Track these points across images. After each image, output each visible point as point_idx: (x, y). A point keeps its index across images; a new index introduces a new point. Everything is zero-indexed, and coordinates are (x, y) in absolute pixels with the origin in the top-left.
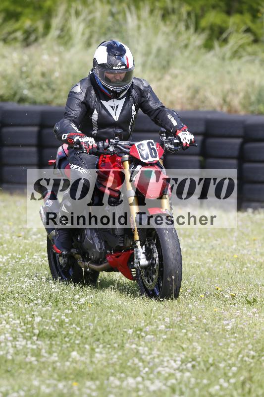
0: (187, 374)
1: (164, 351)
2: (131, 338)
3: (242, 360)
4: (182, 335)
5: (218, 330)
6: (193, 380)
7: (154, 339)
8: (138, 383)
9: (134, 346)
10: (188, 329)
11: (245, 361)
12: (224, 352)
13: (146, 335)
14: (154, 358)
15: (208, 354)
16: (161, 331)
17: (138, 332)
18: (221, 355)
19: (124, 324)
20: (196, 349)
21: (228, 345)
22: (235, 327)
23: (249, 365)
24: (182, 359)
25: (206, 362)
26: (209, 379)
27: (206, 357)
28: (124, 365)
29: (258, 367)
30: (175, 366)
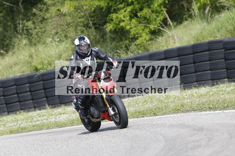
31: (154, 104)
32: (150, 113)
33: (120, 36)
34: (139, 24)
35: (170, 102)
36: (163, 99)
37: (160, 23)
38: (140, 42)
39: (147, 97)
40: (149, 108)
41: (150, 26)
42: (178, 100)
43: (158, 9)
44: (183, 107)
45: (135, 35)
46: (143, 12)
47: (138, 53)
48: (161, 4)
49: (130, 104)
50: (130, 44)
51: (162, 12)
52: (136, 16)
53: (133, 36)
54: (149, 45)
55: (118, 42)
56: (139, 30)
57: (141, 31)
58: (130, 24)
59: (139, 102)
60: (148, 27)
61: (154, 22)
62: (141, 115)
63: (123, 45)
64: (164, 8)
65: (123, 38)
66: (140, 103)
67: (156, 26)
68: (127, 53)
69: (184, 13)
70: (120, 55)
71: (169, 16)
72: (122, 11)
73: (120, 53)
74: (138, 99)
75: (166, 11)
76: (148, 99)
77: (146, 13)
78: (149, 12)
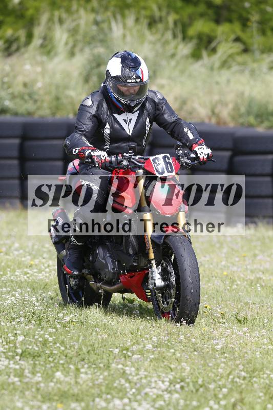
0: (176, 396)
1: (152, 371)
2: (117, 357)
3: (233, 381)
4: (170, 354)
5: (208, 350)
6: (182, 402)
7: (141, 359)
8: (125, 405)
9: (120, 366)
10: (176, 348)
11: (236, 382)
12: (214, 373)
13: (133, 355)
14: (141, 378)
15: (198, 375)
16: (148, 351)
17: (125, 352)
18: (211, 376)
19: (110, 343)
20: (185, 369)
21: (218, 365)
22: (225, 347)
23: (240, 386)
24: (170, 379)
25: (195, 383)
26: (198, 401)
27: (195, 378)
28: (110, 386)
29: (249, 388)
30: (163, 387)
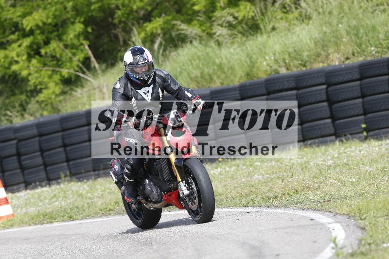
31: (68, 201)
32: (63, 217)
33: (10, 87)
34: (44, 67)
35: (96, 196)
36: (84, 192)
37: (78, 66)
38: (44, 97)
39: (58, 189)
40: (61, 208)
41: (62, 70)
42: (109, 193)
43: (76, 42)
44: (118, 206)
45: (36, 86)
46: (49, 48)
47: (42, 115)
48: (80, 33)
49: (29, 201)
50: (28, 100)
51: (82, 47)
52: (39, 54)
53: (32, 88)
54: (60, 101)
55: (7, 98)
56: (44, 78)
57: (46, 79)
58: (28, 67)
59: (44, 198)
60: (58, 71)
61: (68, 64)
62: (48, 220)
63: (17, 102)
64: (84, 40)
65: (17, 92)
66: (46, 200)
67: (72, 71)
68: (22, 115)
69: (119, 48)
70: (12, 118)
71: (93, 53)
72: (15, 45)
73: (11, 116)
74: (42, 192)
75: (89, 46)
76: (59, 193)
77: (54, 50)
78: (60, 47)
